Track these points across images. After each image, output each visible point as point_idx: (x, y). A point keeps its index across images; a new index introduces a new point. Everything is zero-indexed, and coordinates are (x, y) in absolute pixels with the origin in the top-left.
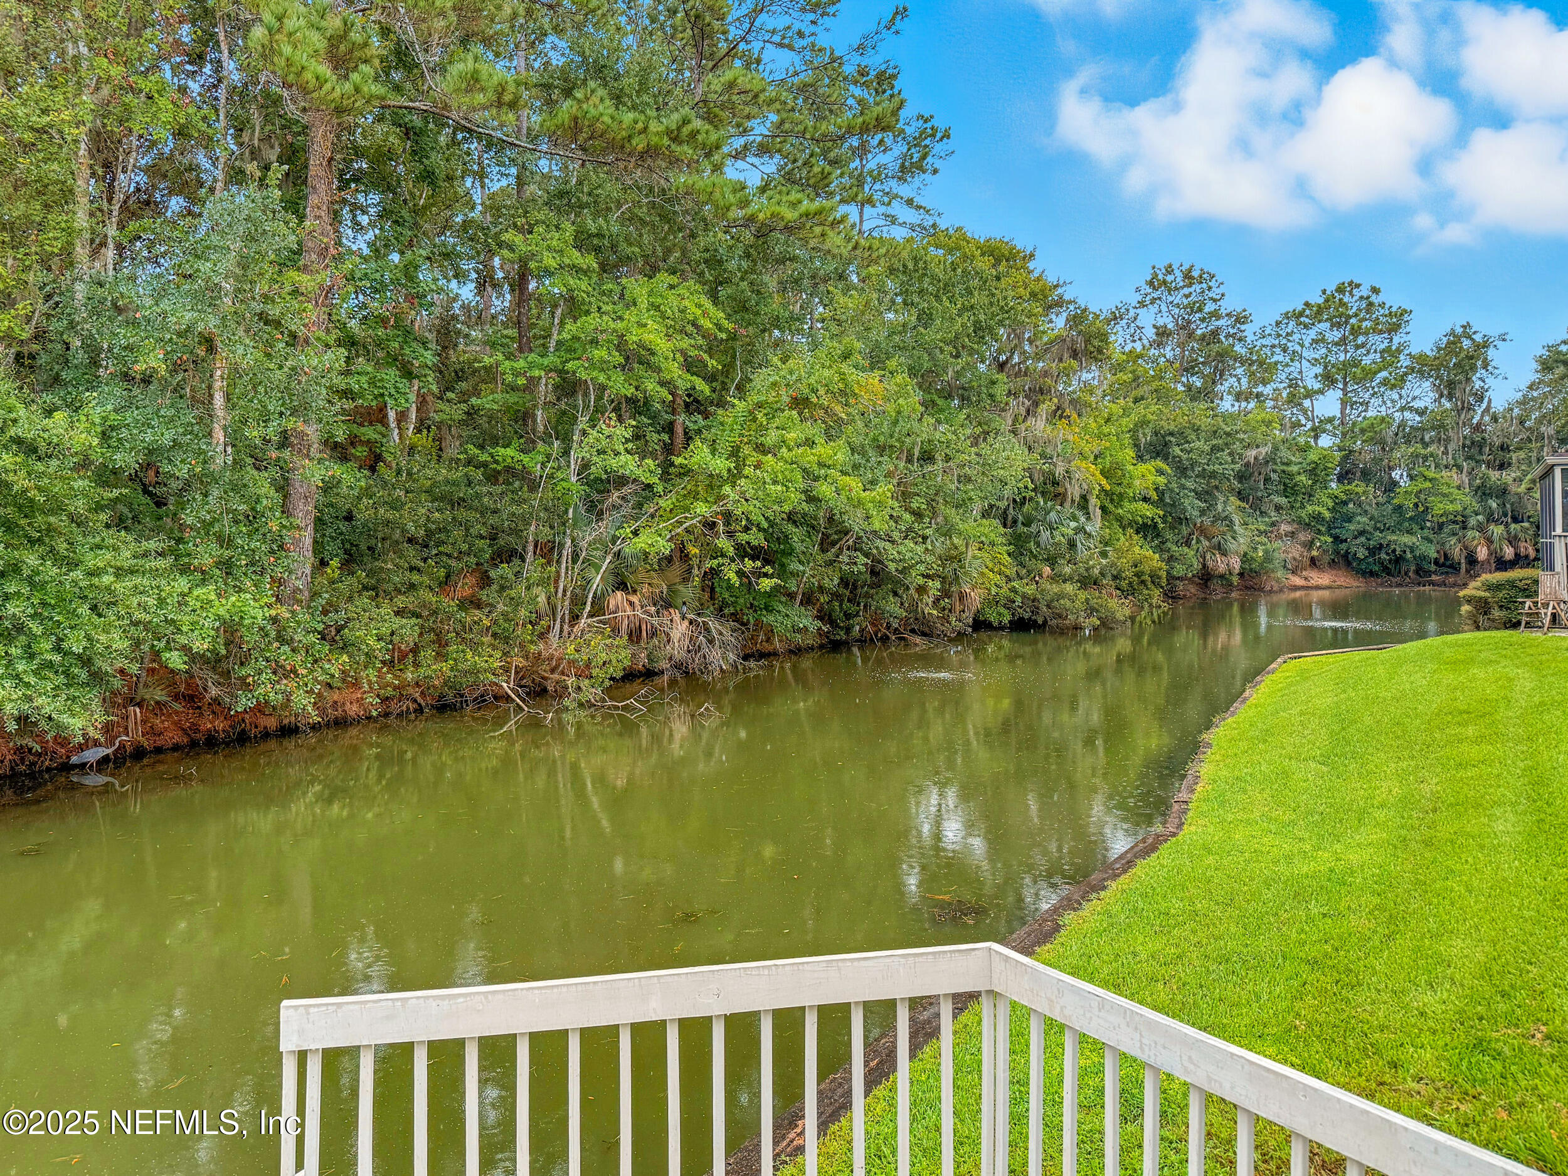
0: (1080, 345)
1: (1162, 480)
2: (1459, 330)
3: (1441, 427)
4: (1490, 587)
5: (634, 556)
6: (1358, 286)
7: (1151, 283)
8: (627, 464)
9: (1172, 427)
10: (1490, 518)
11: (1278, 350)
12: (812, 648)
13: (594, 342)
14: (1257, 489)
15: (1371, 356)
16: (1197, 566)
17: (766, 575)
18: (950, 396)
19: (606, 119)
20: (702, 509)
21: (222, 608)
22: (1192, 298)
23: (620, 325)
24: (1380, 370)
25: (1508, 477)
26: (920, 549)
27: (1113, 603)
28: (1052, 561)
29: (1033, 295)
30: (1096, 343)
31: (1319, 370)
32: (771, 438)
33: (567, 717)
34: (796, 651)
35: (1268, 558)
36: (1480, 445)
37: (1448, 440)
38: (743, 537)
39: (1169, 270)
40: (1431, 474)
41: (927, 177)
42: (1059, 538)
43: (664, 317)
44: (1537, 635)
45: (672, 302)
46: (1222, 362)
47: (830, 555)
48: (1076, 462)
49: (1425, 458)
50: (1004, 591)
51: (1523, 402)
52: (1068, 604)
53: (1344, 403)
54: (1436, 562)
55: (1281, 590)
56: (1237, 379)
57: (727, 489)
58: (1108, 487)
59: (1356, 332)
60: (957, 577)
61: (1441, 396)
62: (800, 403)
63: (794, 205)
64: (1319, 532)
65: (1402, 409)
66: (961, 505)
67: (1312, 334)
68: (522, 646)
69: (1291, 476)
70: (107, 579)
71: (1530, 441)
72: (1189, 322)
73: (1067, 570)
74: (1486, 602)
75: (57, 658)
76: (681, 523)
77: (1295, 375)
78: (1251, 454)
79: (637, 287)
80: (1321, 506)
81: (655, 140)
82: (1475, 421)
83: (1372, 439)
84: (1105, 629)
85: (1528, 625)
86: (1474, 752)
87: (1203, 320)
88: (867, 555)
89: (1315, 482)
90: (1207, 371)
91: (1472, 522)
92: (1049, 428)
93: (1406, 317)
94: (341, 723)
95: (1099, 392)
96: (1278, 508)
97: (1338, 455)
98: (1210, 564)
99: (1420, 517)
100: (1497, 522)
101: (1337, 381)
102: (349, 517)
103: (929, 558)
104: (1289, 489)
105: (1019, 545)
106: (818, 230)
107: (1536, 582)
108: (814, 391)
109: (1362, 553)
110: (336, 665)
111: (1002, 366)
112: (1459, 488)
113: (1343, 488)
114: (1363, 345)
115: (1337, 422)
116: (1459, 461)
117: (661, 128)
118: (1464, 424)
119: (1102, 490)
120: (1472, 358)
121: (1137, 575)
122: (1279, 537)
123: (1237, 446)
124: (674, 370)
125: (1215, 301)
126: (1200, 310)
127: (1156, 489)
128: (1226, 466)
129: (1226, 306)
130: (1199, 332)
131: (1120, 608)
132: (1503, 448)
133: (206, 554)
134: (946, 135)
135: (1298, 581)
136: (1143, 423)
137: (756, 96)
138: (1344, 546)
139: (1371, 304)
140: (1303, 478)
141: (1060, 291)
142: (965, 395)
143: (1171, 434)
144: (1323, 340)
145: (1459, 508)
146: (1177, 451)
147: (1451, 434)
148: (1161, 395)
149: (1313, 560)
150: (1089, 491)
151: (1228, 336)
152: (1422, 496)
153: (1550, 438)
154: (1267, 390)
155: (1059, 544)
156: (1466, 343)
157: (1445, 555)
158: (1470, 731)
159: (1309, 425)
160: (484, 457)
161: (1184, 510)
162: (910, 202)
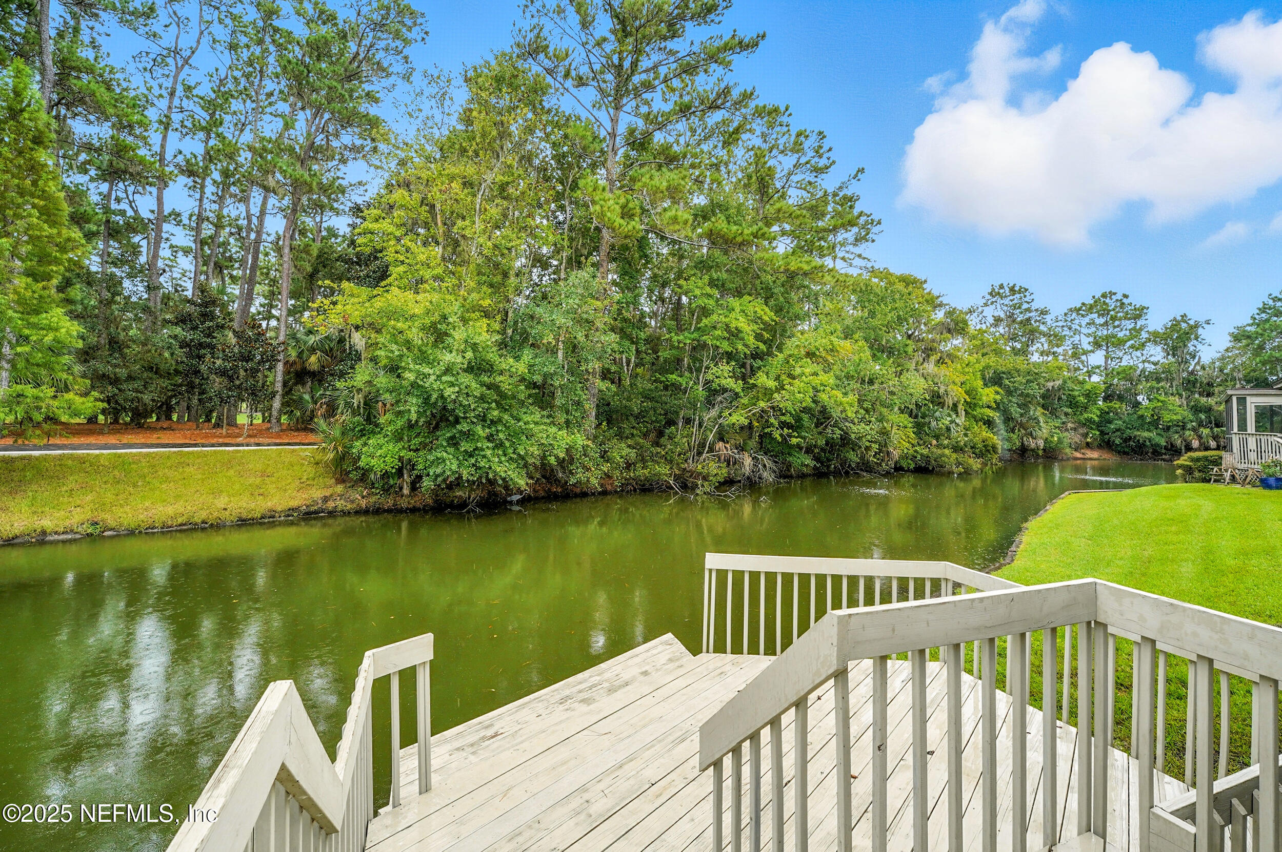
0: (952, 326)
1: (998, 397)
2: (1179, 318)
3: (1167, 371)
4: (1192, 460)
5: (728, 425)
6: (1115, 294)
7: (991, 294)
8: (729, 383)
9: (1004, 370)
10: (1201, 424)
11: (1065, 329)
12: (810, 475)
13: (715, 328)
14: (1053, 404)
15: (1124, 332)
16: (1018, 444)
17: (794, 437)
18: (883, 352)
19: (725, 230)
20: (762, 404)
21: (569, 439)
22: (1015, 301)
23: (727, 320)
24: (1129, 340)
25: (1211, 401)
26: (868, 428)
27: (971, 461)
28: (937, 437)
29: (927, 301)
30: (961, 325)
31: (1091, 339)
32: (798, 371)
33: (699, 498)
34: (803, 476)
35: (1060, 441)
36: (1194, 384)
37: (1172, 379)
38: (783, 418)
39: (1001, 287)
40: (1162, 398)
41: (869, 243)
42: (941, 425)
43: (746, 315)
44: (1220, 486)
45: (750, 309)
46: (1032, 334)
47: (820, 429)
48: (951, 386)
49: (1158, 389)
50: (911, 452)
51: (1222, 358)
52: (947, 460)
53: (1106, 358)
54: (1166, 448)
55: (1068, 459)
56: (1042, 343)
57: (776, 395)
58: (969, 400)
59: (1113, 319)
60: (886, 443)
61: (1168, 354)
62: (810, 355)
63: (808, 263)
64: (1092, 429)
65: (1144, 362)
66: (890, 407)
67: (1087, 320)
68: (678, 464)
69: (1074, 397)
70: (532, 426)
71: (1227, 381)
72: (1013, 314)
73: (946, 442)
74: (1191, 468)
75: (515, 456)
76: (750, 411)
77: (1077, 342)
78: (1050, 385)
79: (734, 302)
80: (1093, 415)
81: (746, 238)
82: (1190, 369)
83: (1124, 378)
84: (966, 474)
85: (1215, 481)
86: (1175, 538)
87: (1021, 313)
88: (840, 429)
89: (1089, 401)
90: (1024, 339)
91: (1189, 426)
92: (936, 369)
93: (1145, 311)
94: (604, 493)
95: (963, 351)
96: (1066, 414)
97: (1103, 387)
98: (1026, 443)
99: (1155, 423)
100: (1205, 427)
101: (1102, 346)
102: (608, 404)
103: (873, 433)
104: (1073, 403)
105: (919, 428)
106: (820, 274)
107: (1221, 458)
108: (818, 350)
109: (1118, 441)
110: (606, 467)
111: (909, 337)
112: (1180, 406)
113: (1107, 405)
114: (1118, 326)
115: (1102, 369)
116: (1180, 392)
117: (749, 232)
118: (1183, 371)
119: (965, 401)
120: (1188, 333)
121: (984, 446)
122: (1067, 430)
123: (1042, 381)
124: (751, 340)
125: (1028, 303)
126: (1019, 308)
127: (995, 402)
128: (1036, 391)
129: (1034, 306)
130: (1019, 319)
131: (975, 464)
132: (1210, 384)
133: (561, 418)
134: (879, 223)
135: (1078, 455)
136: (987, 367)
137: (791, 214)
138: (1106, 436)
139: (1123, 304)
140: (1082, 398)
141: (940, 299)
142: (890, 351)
143: (1004, 373)
144: (1094, 323)
145: (1180, 418)
146: (1007, 382)
147: (1174, 375)
148: (998, 352)
149: (1088, 444)
150: (958, 402)
151: (1035, 322)
152: (1156, 411)
153: (1240, 380)
154: (1060, 350)
155: (941, 428)
156: (1184, 325)
157: (1172, 444)
158: (1173, 529)
159: (1085, 369)
160: (663, 379)
161: (1011, 413)
162: (860, 256)
